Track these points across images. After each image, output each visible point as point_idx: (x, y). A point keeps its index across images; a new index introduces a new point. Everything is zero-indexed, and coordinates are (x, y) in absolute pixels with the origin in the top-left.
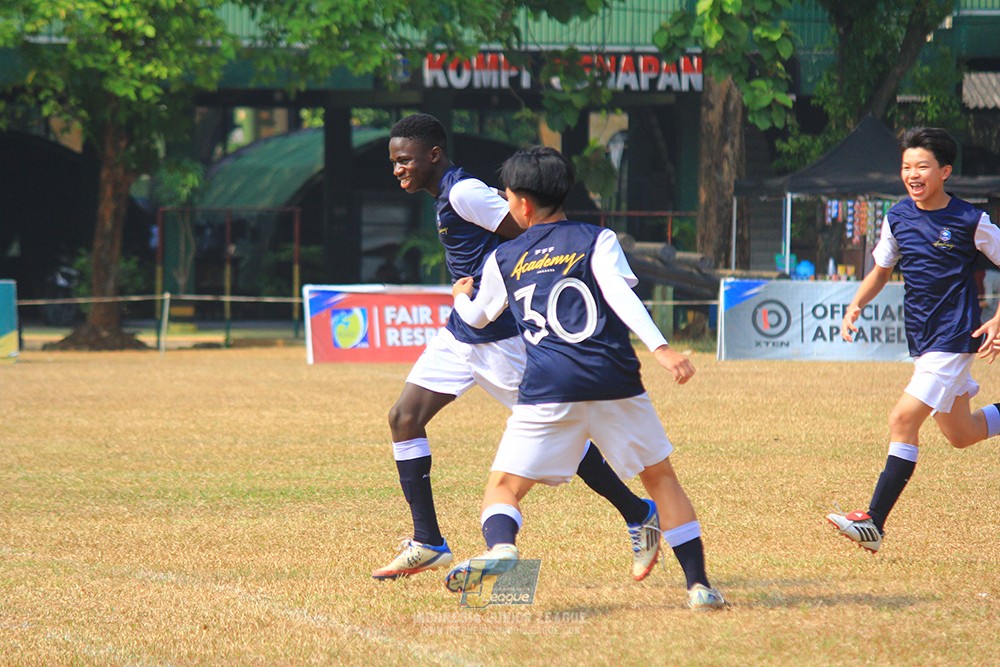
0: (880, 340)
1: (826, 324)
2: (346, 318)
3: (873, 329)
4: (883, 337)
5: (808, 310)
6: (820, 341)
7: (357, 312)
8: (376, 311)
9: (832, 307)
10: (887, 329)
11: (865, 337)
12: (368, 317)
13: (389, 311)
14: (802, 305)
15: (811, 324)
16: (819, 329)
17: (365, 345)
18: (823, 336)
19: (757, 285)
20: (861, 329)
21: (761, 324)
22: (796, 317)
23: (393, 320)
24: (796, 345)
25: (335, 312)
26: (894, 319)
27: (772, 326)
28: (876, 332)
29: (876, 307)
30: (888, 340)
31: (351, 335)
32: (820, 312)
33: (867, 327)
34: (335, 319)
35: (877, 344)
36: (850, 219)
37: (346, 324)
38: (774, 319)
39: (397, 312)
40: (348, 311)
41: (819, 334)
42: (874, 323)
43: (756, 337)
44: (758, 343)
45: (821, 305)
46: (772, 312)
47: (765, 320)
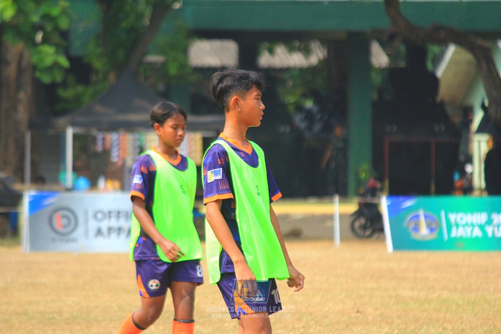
1: (104, 225)
5: (90, 215)
6: (100, 237)
9: (110, 212)
14: (87, 211)
15: (93, 225)
16: (99, 229)
18: (102, 234)
19: (52, 196)
21: (55, 226)
22: (81, 220)
24: (82, 240)
27: (65, 227)
32: (99, 216)
36: (116, 148)
38: (64, 221)
41: (99, 232)
43: (52, 234)
44: (54, 240)
45: (100, 212)
46: (64, 217)
47: (59, 222)
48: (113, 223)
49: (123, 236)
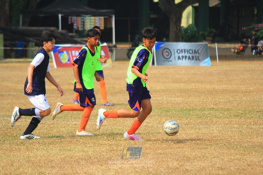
0: (194, 60)
1: (181, 55)
2: (63, 54)
3: (192, 57)
4: (195, 59)
5: (176, 51)
6: (179, 60)
7: (65, 52)
8: (70, 52)
9: (182, 50)
10: (195, 57)
11: (190, 59)
12: (68, 54)
13: (73, 52)
14: (174, 50)
15: (177, 55)
16: (179, 57)
17: (69, 62)
18: (180, 59)
19: (163, 44)
20: (189, 57)
21: (164, 56)
22: (173, 53)
23: (75, 55)
24: (173, 61)
25: (59, 52)
26: (197, 53)
27: (167, 56)
28: (193, 57)
29: (192, 50)
30: (196, 60)
31: (65, 59)
32: (179, 51)
33: (191, 56)
34: (60, 55)
35: (193, 61)
36: (75, 22)
37: (63, 56)
38: (167, 54)
39: (75, 52)
40: (63, 52)
42: (192, 55)
43: (163, 59)
44: (164, 61)
45: (179, 50)
46: (167, 52)
47: (165, 54)
48: (184, 54)
49: (187, 59)
